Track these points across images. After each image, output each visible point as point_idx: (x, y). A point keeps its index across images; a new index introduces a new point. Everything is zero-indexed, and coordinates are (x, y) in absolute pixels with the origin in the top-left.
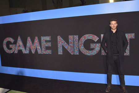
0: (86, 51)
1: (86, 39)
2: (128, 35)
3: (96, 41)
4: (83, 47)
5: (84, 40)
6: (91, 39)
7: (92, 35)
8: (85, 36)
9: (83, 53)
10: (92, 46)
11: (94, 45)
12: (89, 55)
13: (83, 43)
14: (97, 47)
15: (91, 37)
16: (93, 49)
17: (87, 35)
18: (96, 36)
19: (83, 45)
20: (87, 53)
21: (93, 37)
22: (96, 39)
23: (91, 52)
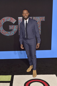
0: (5, 32)
1: (5, 21)
2: (40, 18)
3: (14, 23)
4: (2, 29)
5: (3, 22)
6: (10, 21)
7: (10, 18)
8: (4, 18)
9: (3, 34)
10: (11, 27)
11: (13, 26)
12: (8, 35)
13: (2, 24)
14: (15, 28)
15: (10, 19)
16: (11, 30)
17: (6, 17)
18: (13, 19)
19: (2, 27)
20: (6, 34)
21: (11, 19)
22: (14, 21)
23: (9, 32)
